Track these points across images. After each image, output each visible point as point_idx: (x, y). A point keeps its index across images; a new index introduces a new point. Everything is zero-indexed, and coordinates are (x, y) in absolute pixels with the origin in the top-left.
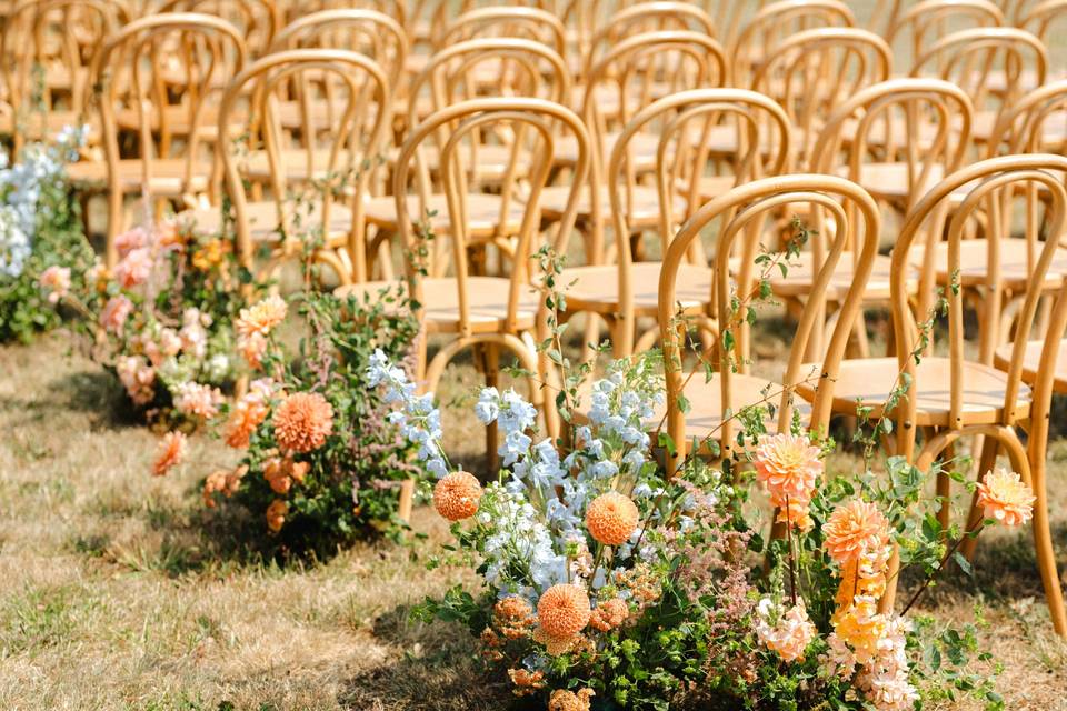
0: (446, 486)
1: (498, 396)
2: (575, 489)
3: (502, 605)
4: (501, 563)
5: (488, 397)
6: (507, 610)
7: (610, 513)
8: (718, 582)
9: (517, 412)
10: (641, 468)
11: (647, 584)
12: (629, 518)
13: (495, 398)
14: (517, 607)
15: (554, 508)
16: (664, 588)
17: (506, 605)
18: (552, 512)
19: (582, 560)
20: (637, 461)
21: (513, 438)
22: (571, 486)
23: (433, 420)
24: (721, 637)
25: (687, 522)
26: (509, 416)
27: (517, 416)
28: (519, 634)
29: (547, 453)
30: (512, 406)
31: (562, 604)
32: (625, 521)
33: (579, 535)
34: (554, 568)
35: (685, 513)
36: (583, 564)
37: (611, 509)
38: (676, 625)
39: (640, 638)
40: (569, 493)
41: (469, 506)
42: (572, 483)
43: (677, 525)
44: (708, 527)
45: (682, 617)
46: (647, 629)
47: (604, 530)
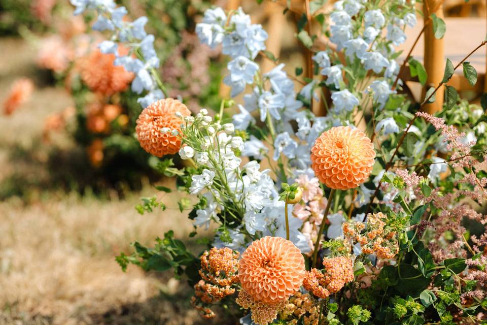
0: (150, 115)
1: (224, 18)
2: (312, 123)
3: (208, 258)
4: (212, 206)
5: (212, 19)
6: (212, 263)
7: (338, 150)
8: (474, 238)
9: (244, 34)
10: (387, 101)
11: (380, 240)
12: (362, 158)
13: (219, 19)
14: (224, 261)
15: (283, 145)
16: (402, 246)
17: (211, 258)
18: (281, 149)
19: (315, 205)
20: (382, 92)
21: (237, 65)
22: (305, 120)
23: (146, 48)
24: (474, 308)
25: (439, 165)
26: (235, 40)
27: (242, 39)
28: (224, 293)
29: (278, 81)
30: (238, 27)
31: (266, 263)
32: (356, 161)
33: (310, 177)
34: (274, 215)
35: (440, 155)
36: (315, 210)
37: (340, 146)
38: (415, 293)
39: (373, 303)
40: (304, 128)
41: (173, 139)
42: (309, 117)
43: (423, 169)
44: (463, 172)
45: (424, 283)
46: (382, 292)
47: (330, 171)
